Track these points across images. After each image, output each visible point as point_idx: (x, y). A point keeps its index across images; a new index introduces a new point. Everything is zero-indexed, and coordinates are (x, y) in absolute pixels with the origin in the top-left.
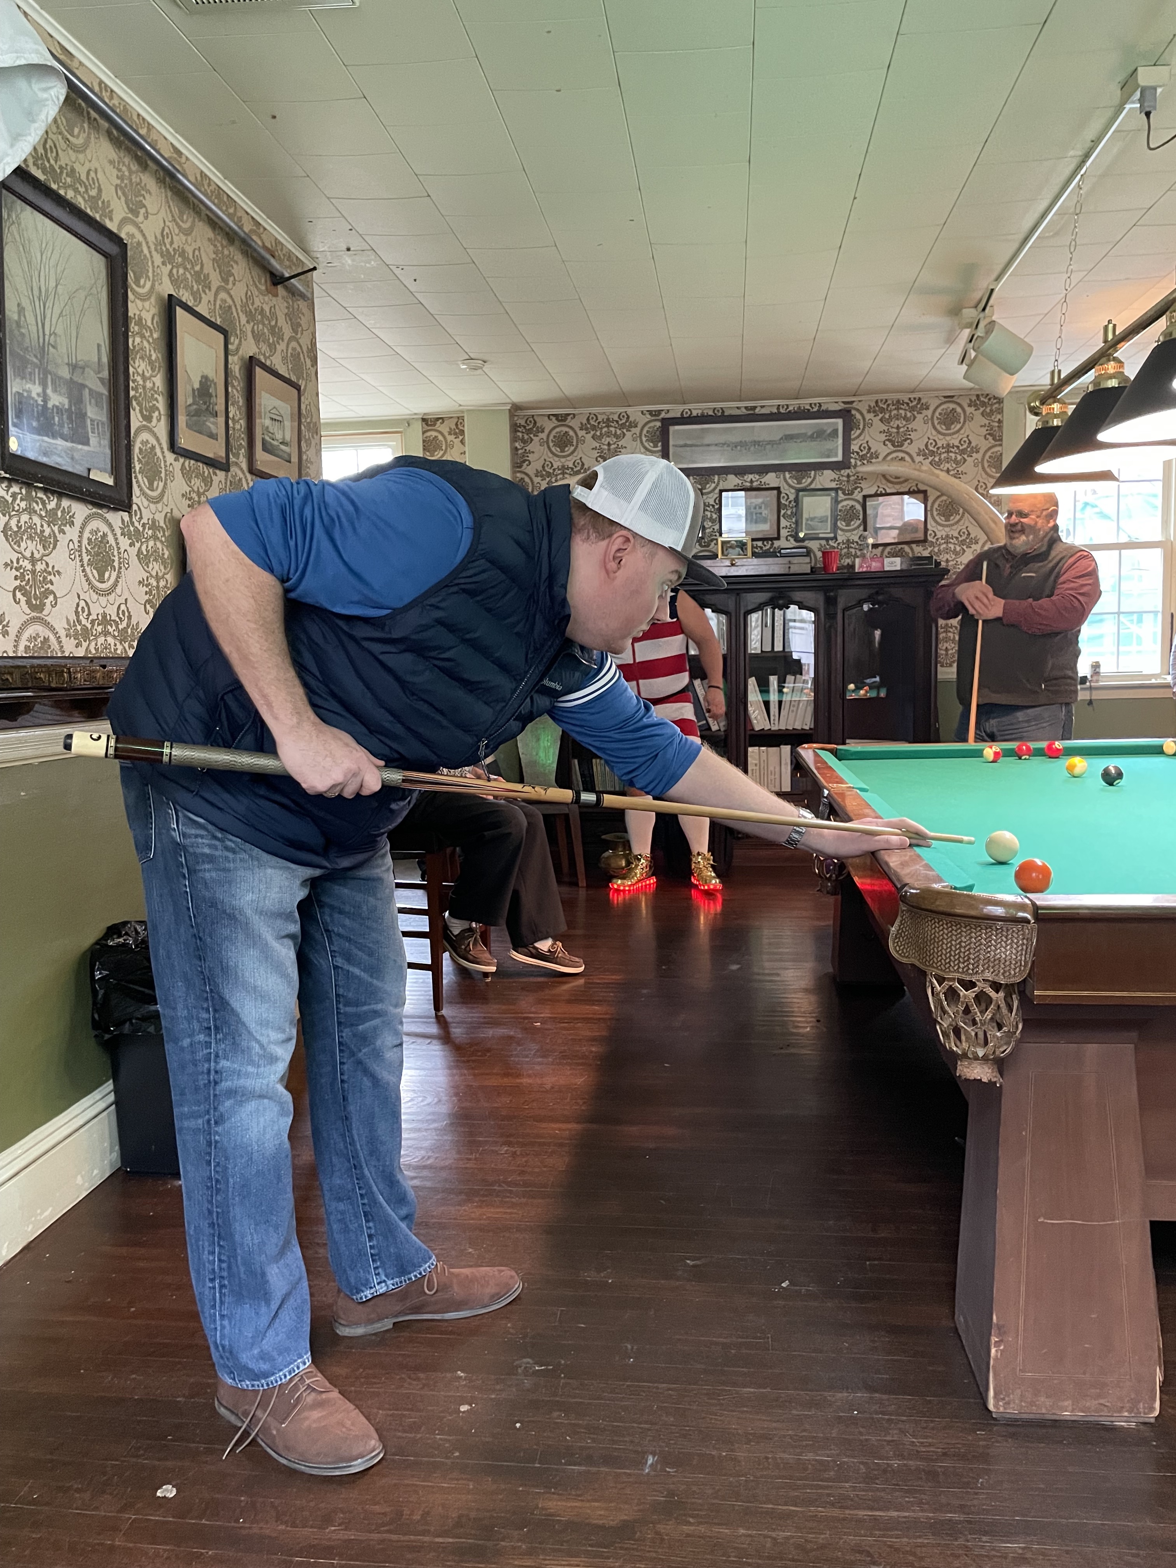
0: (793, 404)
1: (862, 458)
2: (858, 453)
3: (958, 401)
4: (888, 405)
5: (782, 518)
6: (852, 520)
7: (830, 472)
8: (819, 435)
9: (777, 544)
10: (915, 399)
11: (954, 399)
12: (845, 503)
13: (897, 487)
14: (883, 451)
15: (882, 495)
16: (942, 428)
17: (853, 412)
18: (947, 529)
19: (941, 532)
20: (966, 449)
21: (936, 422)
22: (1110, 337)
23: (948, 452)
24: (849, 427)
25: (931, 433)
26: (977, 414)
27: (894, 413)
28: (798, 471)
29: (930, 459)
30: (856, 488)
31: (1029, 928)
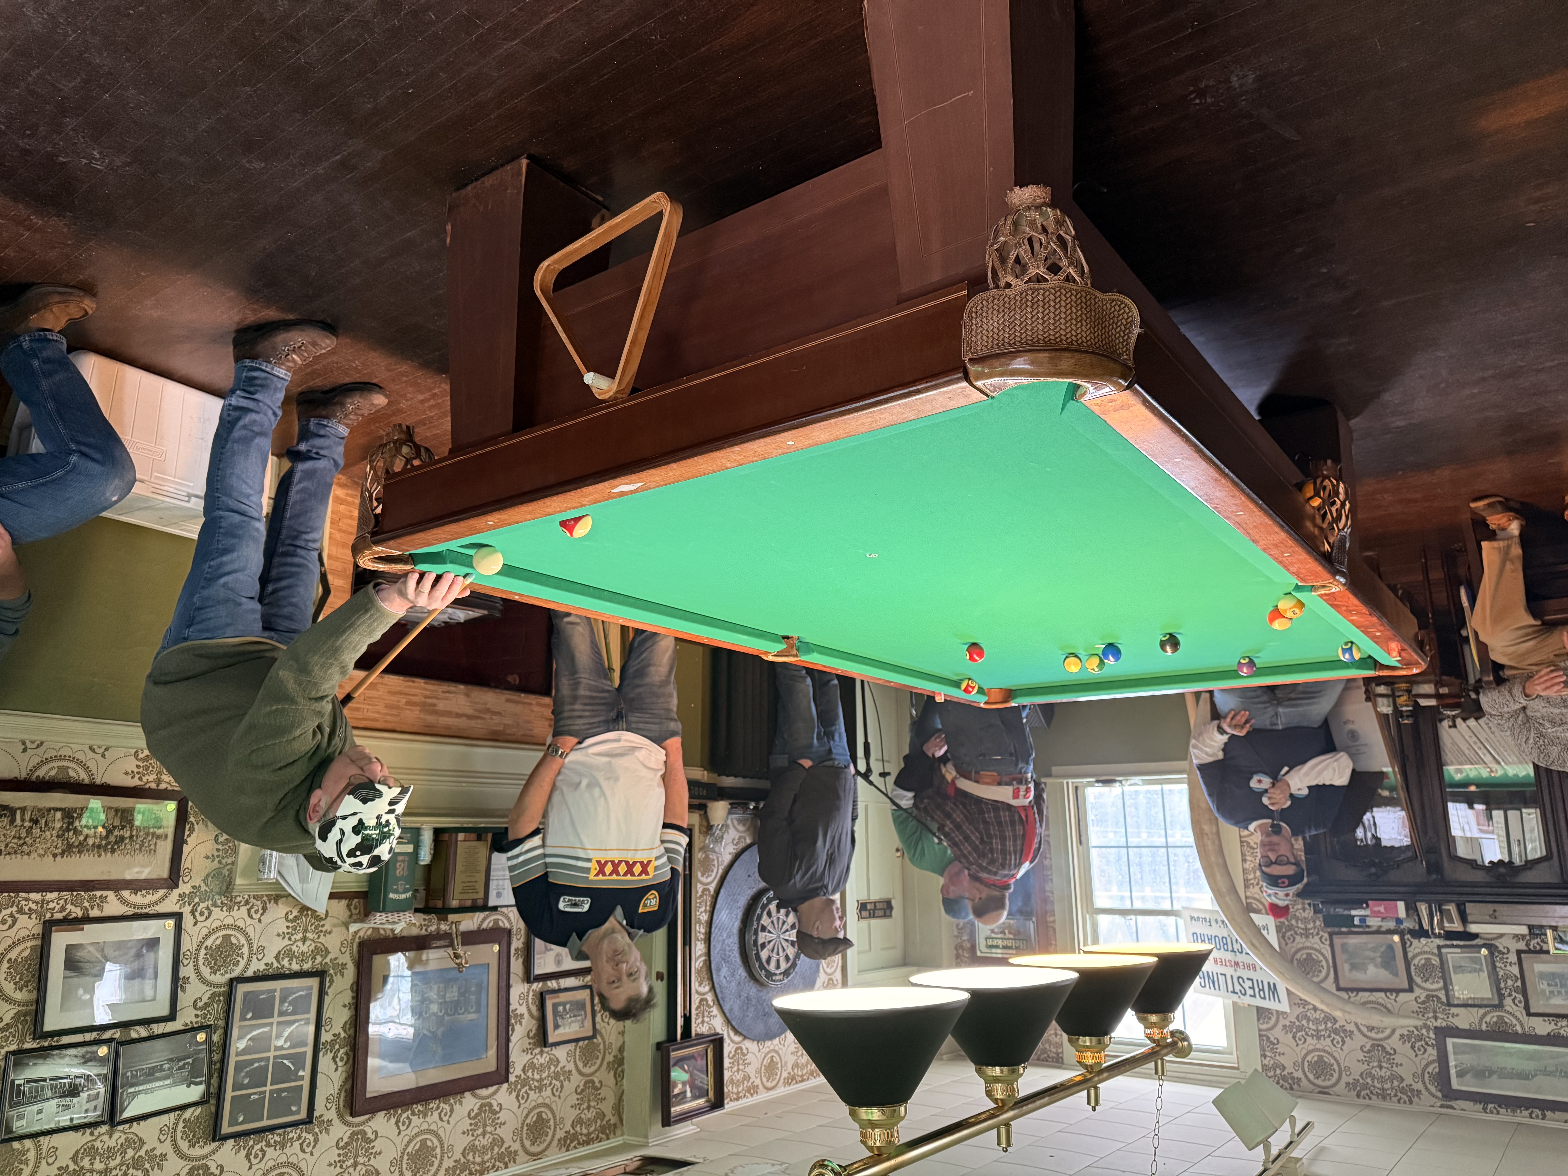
0: (1522, 1116)
1: (1420, 1038)
2: (1427, 1044)
3: (1312, 1087)
4: (1396, 1095)
5: (1518, 975)
6: (1424, 965)
7: (1460, 1027)
8: (1481, 1074)
9: (1522, 945)
10: (1364, 1098)
11: (1317, 1090)
12: (1435, 986)
13: (1372, 998)
14: (1394, 1042)
15: (1391, 991)
16: (1328, 1059)
17: (1439, 1094)
18: (1308, 944)
19: (1315, 941)
20: (1298, 1031)
21: (1336, 1067)
22: (1092, 1091)
23: (1318, 1031)
24: (1443, 1078)
25: (1340, 1055)
26: (1289, 1069)
27: (1388, 1086)
28: (1505, 1032)
29: (1337, 1026)
30: (1423, 1003)
31: (970, 356)
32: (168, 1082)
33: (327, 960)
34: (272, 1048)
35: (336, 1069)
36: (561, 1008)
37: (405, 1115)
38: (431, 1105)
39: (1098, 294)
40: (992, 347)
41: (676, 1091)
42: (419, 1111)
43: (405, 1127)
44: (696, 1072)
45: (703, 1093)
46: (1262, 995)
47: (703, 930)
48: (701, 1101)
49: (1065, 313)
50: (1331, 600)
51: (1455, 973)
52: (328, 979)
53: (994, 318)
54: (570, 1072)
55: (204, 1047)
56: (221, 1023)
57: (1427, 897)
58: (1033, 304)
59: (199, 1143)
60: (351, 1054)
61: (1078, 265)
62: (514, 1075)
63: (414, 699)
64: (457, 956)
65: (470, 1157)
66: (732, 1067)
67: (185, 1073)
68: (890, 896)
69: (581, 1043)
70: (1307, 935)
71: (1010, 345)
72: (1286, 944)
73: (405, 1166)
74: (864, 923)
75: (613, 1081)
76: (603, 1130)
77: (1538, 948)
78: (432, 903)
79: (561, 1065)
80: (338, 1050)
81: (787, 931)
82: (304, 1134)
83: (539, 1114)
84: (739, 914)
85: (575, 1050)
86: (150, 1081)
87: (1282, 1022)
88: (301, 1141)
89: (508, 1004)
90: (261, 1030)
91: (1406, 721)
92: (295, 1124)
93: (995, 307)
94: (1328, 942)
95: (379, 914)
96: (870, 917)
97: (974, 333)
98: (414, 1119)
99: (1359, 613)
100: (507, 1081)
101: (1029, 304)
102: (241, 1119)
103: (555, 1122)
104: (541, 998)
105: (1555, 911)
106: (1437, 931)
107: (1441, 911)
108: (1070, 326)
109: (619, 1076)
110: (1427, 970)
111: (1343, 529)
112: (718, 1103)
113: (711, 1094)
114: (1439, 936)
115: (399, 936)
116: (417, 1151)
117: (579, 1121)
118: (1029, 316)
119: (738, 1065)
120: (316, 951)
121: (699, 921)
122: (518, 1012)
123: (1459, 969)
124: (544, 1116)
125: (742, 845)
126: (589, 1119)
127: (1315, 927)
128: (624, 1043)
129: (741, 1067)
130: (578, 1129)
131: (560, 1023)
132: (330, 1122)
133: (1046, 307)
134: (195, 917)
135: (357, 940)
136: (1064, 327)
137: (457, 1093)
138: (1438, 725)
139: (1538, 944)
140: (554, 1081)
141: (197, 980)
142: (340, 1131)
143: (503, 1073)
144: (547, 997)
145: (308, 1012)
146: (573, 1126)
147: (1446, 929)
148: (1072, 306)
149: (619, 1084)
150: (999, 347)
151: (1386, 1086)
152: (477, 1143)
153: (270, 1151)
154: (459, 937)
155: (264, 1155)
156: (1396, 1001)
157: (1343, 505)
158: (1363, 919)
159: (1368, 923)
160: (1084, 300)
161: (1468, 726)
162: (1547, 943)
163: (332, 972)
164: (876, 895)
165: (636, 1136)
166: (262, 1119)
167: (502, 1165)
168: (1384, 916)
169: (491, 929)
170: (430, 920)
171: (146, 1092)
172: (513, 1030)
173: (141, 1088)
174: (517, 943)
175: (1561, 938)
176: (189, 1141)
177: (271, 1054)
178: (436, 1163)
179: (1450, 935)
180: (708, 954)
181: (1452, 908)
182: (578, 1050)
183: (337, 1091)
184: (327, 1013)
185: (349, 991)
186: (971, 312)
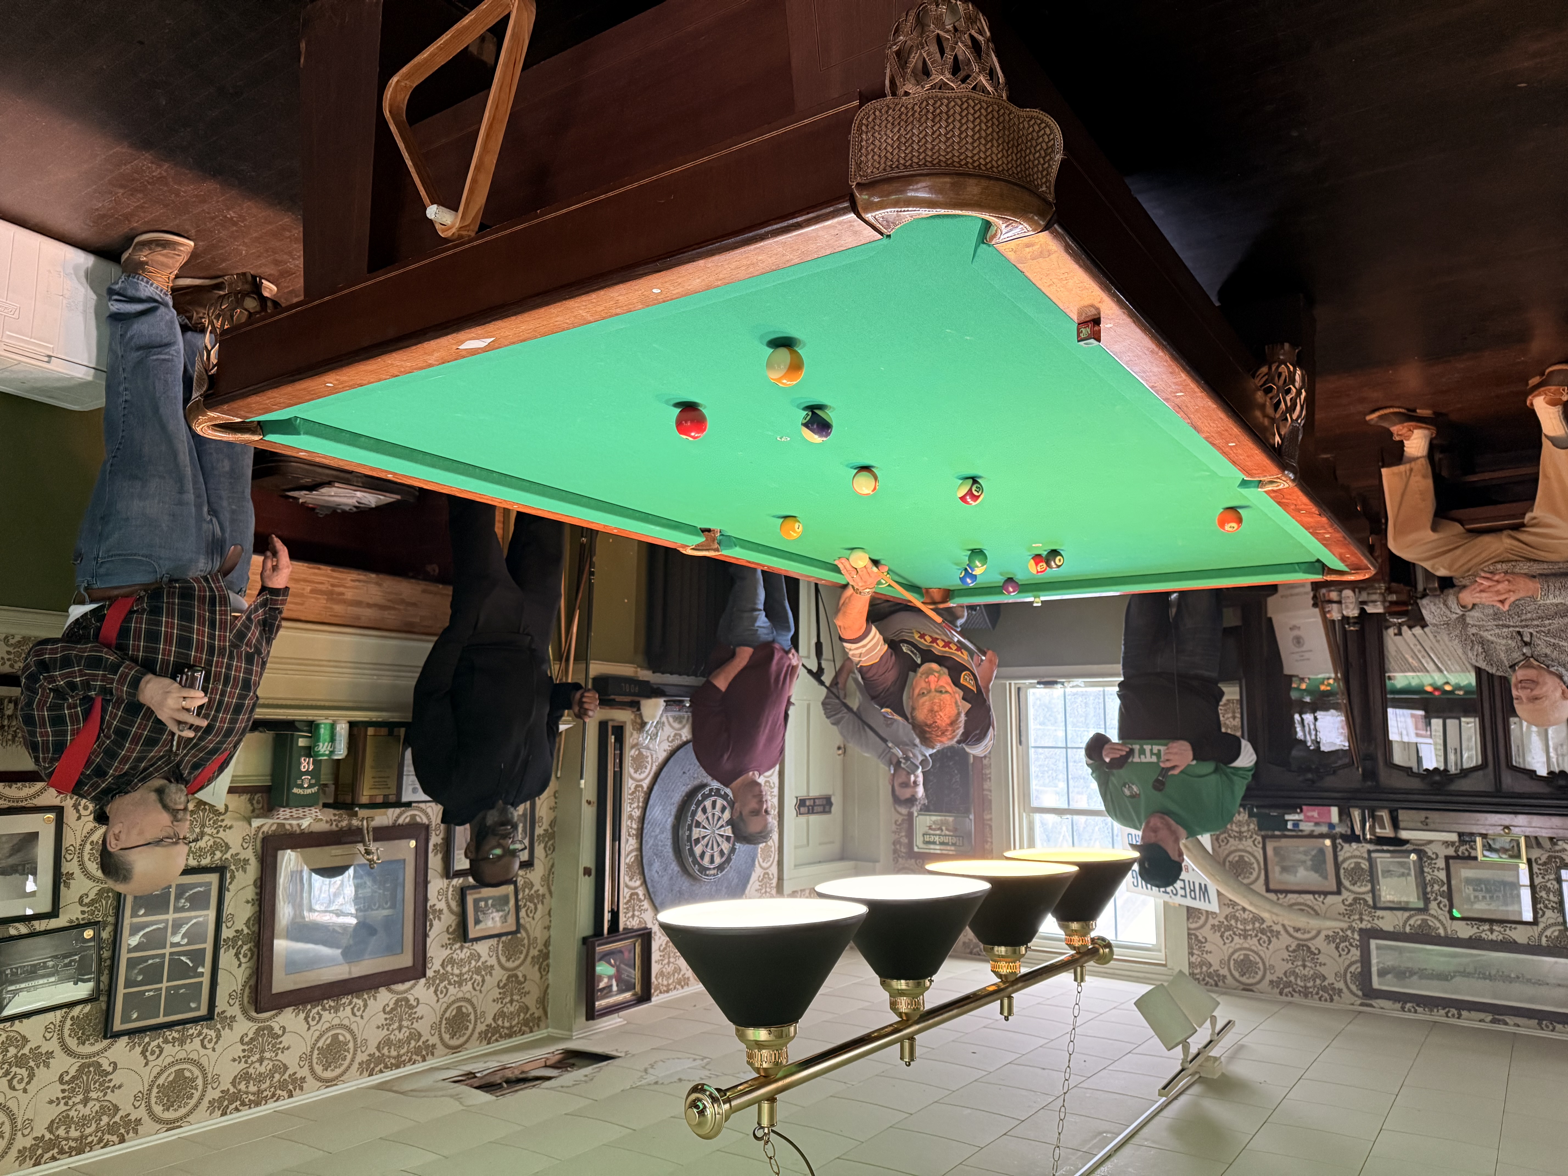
0: (1438, 1015)
1: (1345, 939)
2: (1351, 945)
3: (1238, 984)
4: (1317, 993)
5: (1445, 880)
6: (1353, 869)
7: (1385, 928)
8: (1402, 974)
9: (1451, 851)
10: (1287, 995)
11: (1242, 987)
12: (1363, 889)
13: (1300, 900)
14: (1319, 943)
15: (1320, 893)
16: (1253, 957)
17: (1360, 993)
18: (1241, 847)
19: (1247, 844)
20: (1226, 930)
21: (1261, 965)
22: (1006, 1001)
23: (1245, 930)
24: (1364, 977)
25: (1266, 954)
26: (1216, 966)
27: (1310, 984)
28: (1428, 935)
29: (1264, 926)
30: (1350, 905)
31: (859, 180)
32: (52, 979)
33: (228, 856)
34: (168, 945)
35: (240, 966)
36: (482, 904)
37: (314, 1011)
38: (343, 1001)
39: (1014, 109)
40: (884, 170)
41: (602, 985)
42: (330, 1006)
43: (315, 1022)
44: (622, 966)
45: (629, 987)
46: (1193, 895)
47: (635, 826)
48: (628, 995)
49: (973, 129)
50: (1279, 498)
51: (1383, 876)
52: (228, 875)
53: (888, 132)
54: (492, 967)
55: (92, 944)
56: (111, 919)
57: (1360, 803)
58: (935, 117)
59: (89, 1040)
60: (255, 950)
61: (992, 74)
62: (433, 969)
63: (320, 587)
64: (368, 852)
65: (385, 1051)
66: (662, 960)
67: (72, 971)
68: (830, 793)
69: (504, 938)
70: (1240, 837)
71: (906, 167)
72: (1220, 847)
73: (315, 1061)
74: (803, 819)
75: (538, 975)
76: (526, 1023)
77: (1467, 854)
78: (341, 799)
79: (482, 960)
80: (241, 946)
81: (722, 826)
82: (205, 1031)
83: (459, 1008)
84: (674, 811)
85: (498, 944)
86: (33, 979)
87: (1211, 921)
88: (201, 1037)
89: (426, 899)
90: (154, 927)
91: (1352, 628)
92: (195, 1021)
93: (890, 118)
94: (1261, 846)
95: (283, 809)
96: (808, 813)
97: (863, 151)
98: (325, 1014)
99: (1310, 513)
100: (424, 976)
101: (930, 116)
102: (135, 1016)
103: (476, 1016)
104: (462, 893)
105: (1486, 819)
106: (1368, 837)
107: (1373, 816)
108: (979, 146)
109: (544, 970)
110: (1356, 874)
111: (1297, 420)
112: (645, 997)
113: (638, 988)
114: (1370, 842)
115: (306, 831)
116: (328, 1046)
117: (501, 1014)
118: (929, 131)
119: (669, 958)
120: (215, 847)
121: (631, 817)
122: (437, 907)
123: (1388, 873)
124: (464, 1010)
125: (677, 743)
126: (511, 1013)
127: (1249, 831)
128: (550, 937)
129: (672, 960)
130: (500, 1022)
131: (481, 918)
132: (233, 1018)
133: (950, 121)
134: (78, 811)
135: (260, 835)
136: (971, 148)
137: (371, 989)
138: (1384, 632)
139: (1467, 850)
140: (475, 976)
141: (82, 876)
142: (244, 1027)
143: (420, 968)
144: (468, 892)
145: (207, 907)
146: (494, 1019)
147: (1378, 835)
148: (981, 121)
149: (544, 978)
150: (893, 169)
151: (1309, 985)
152: (392, 1037)
153: (168, 1048)
154: (371, 833)
155: (161, 1052)
156: (1323, 903)
157: (1299, 393)
158: (1296, 824)
159: (1301, 828)
160: (996, 116)
161: (1414, 635)
162: (1475, 849)
163: (233, 867)
164: (815, 792)
165: (562, 1029)
166: (158, 1016)
167: (419, 1058)
168: (1317, 821)
169: (408, 825)
170: (340, 816)
171: (28, 989)
172: (431, 926)
173: (23, 985)
174: (436, 839)
175: (1490, 845)
176: (78, 1039)
177: (167, 951)
178: (349, 1057)
179: (1380, 841)
180: (640, 849)
181: (1384, 814)
182: (501, 945)
183: (240, 987)
184: (228, 909)
185: (252, 887)
186: (861, 124)
